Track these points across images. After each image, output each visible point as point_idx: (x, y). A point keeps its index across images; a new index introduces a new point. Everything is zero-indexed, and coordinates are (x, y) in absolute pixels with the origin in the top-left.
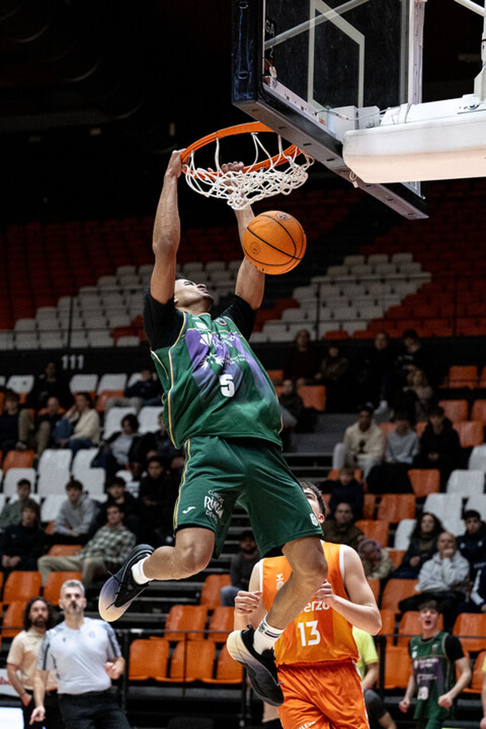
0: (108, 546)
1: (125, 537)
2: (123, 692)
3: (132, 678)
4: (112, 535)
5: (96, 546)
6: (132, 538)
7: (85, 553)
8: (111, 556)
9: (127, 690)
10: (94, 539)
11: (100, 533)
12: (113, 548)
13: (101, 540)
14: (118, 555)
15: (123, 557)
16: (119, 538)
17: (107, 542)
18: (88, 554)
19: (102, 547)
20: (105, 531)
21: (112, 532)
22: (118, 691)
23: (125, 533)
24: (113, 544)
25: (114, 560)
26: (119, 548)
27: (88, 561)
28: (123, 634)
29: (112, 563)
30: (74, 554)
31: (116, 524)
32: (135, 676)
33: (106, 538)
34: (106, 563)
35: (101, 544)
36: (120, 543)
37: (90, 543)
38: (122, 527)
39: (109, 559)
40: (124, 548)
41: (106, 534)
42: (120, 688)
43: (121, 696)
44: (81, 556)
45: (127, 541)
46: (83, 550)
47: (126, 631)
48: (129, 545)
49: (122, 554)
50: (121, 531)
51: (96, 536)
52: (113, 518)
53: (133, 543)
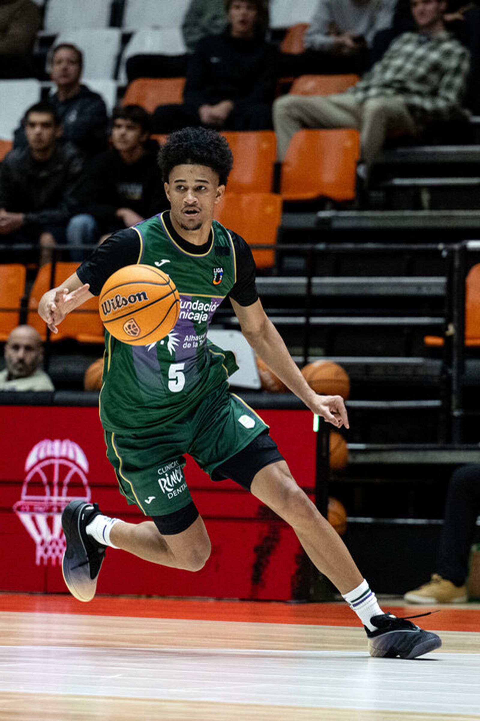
0: (411, 73)
1: (448, 54)
2: (453, 372)
3: (469, 342)
4: (420, 52)
5: (389, 75)
6: (462, 56)
7: (366, 89)
8: (419, 93)
9: (462, 368)
10: (385, 61)
11: (395, 46)
12: (422, 80)
13: (398, 62)
14: (434, 93)
15: (447, 99)
16: (434, 56)
17: (409, 66)
18: (373, 92)
19: (400, 76)
20: (408, 42)
21: (420, 43)
22: (443, 371)
23: (447, 46)
24: (421, 70)
25: (428, 104)
26: (434, 78)
27: (373, 105)
28: (451, 252)
29: (423, 110)
30: (341, 91)
31: (431, 25)
32: (473, 338)
33: (409, 56)
34: (412, 108)
35: (399, 70)
36: (436, 68)
37: (377, 68)
38: (442, 34)
39: (417, 100)
40: (447, 79)
41: (409, 48)
42: (448, 363)
43: (450, 378)
44: (360, 95)
45: (453, 63)
46: (361, 84)
47: (456, 246)
48: (457, 71)
49: (442, 92)
50: (440, 41)
51: (388, 54)
52: (422, 13)
53: (466, 66)
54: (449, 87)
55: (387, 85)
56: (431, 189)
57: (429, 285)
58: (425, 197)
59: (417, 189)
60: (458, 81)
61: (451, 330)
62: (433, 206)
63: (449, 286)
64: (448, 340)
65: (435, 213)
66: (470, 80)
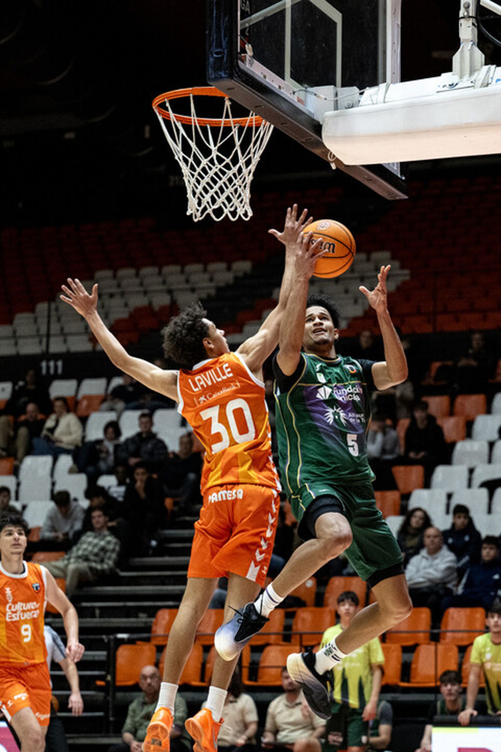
0: (91, 552)
1: (109, 542)
2: (110, 699)
3: (118, 684)
4: (96, 541)
5: (80, 552)
6: (116, 544)
7: (69, 559)
8: (95, 562)
9: (114, 698)
10: (78, 545)
11: (84, 538)
12: (96, 555)
13: (85, 546)
14: (102, 561)
15: (108, 564)
16: (102, 543)
17: (90, 548)
18: (72, 560)
19: (86, 553)
20: (88, 537)
21: (95, 537)
22: (105, 698)
23: (109, 538)
24: (96, 550)
25: (99, 567)
26: (102, 554)
27: (72, 567)
28: (109, 640)
29: (96, 570)
30: (57, 560)
31: (101, 529)
32: (120, 681)
33: (90, 543)
34: (91, 569)
35: (85, 550)
36: (103, 549)
37: (75, 549)
38: (106, 532)
39: (94, 565)
40: (108, 554)
41: (90, 539)
42: (107, 694)
43: (108, 701)
44: (66, 562)
45: (111, 547)
46: (66, 557)
47: (112, 637)
48: (113, 551)
49: (106, 561)
50: (105, 536)
51: (80, 541)
52: (98, 522)
53: (117, 548)
54: (109, 558)
55: (79, 557)
56: (100, 608)
57: (98, 656)
58: (97, 612)
59: (93, 608)
60: (114, 556)
61: (109, 678)
62: (101, 616)
63: (108, 656)
64: (107, 682)
65: (102, 620)
66: (119, 555)
